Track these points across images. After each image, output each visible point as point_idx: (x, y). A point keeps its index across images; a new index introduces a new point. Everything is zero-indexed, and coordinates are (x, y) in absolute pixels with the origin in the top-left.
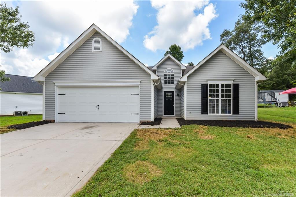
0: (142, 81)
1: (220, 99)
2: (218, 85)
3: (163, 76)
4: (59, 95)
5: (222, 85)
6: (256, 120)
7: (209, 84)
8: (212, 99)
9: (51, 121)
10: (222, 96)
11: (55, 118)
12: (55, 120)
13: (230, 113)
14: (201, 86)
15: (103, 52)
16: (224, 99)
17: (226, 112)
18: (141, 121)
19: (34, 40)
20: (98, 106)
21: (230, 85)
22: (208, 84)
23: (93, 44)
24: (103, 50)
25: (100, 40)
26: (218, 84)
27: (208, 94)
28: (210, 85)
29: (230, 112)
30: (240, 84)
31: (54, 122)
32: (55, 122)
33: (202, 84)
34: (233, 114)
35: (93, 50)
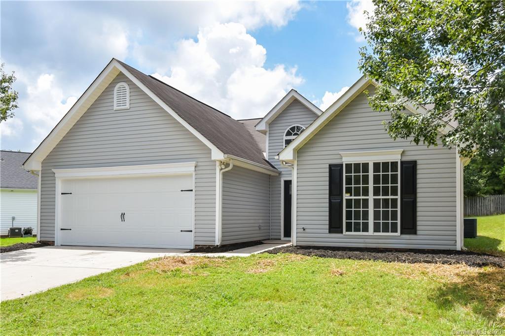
0: (200, 164)
1: (371, 197)
2: (366, 166)
3: (281, 144)
4: (62, 194)
5: (377, 165)
6: (460, 250)
7: (346, 164)
8: (353, 197)
9: (49, 243)
10: (376, 192)
11: (56, 237)
12: (54, 242)
13: (397, 232)
14: (328, 170)
15: (131, 109)
16: (381, 197)
17: (386, 230)
18: (196, 245)
19: (16, 106)
20: (123, 215)
21: (394, 164)
22: (342, 164)
23: (115, 96)
24: (132, 106)
25: (127, 87)
26: (368, 164)
27: (344, 186)
28: (349, 166)
29: (394, 230)
30: (419, 162)
31: (53, 245)
32: (55, 245)
33: (329, 165)
34: (402, 233)
35: (115, 108)
